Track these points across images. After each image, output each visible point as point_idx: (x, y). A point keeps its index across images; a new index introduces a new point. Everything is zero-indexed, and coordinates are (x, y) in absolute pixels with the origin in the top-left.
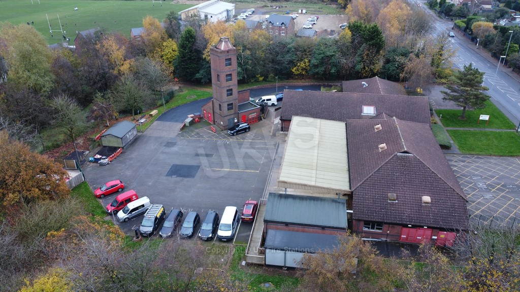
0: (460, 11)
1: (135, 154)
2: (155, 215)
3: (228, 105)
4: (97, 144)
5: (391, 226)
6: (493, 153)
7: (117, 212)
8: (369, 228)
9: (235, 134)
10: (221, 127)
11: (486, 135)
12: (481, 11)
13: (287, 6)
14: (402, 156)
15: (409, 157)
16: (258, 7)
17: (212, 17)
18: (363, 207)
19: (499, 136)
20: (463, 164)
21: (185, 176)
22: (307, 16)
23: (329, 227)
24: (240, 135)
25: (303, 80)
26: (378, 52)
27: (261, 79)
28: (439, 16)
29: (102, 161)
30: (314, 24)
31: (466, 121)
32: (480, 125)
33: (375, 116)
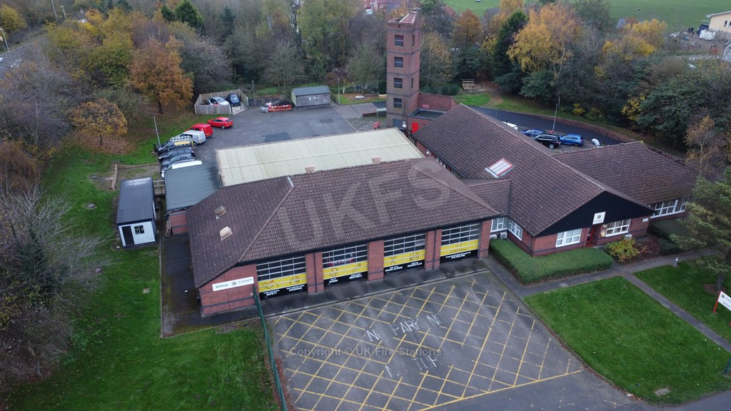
14: (286, 181)
15: (288, 186)
27: (579, 110)
32: (714, 315)
33: (494, 179)
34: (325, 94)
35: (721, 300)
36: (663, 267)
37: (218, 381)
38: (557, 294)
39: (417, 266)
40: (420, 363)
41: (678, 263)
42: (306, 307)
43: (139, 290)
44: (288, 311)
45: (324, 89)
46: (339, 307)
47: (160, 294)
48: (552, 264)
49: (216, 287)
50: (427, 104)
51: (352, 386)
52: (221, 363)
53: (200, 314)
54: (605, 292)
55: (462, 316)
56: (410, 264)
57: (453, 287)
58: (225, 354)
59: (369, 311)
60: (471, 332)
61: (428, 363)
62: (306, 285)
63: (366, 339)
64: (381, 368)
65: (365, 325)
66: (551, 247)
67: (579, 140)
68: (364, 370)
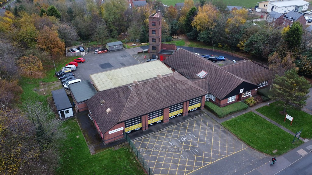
11: (269, 128)
15: (130, 90)
18: (93, 100)
21: (102, 68)
27: (221, 46)
29: (96, 52)
32: (285, 122)
33: (201, 78)
34: (120, 45)
35: (287, 117)
36: (264, 107)
37: (121, 169)
38: (232, 121)
39: (180, 115)
40: (192, 152)
41: (269, 104)
42: (144, 136)
43: (75, 137)
44: (137, 138)
45: (120, 43)
46: (156, 134)
47: (84, 137)
48: (228, 110)
49: (110, 133)
50: (165, 47)
51: (171, 163)
52: (119, 162)
53: (103, 144)
54: (248, 118)
55: (202, 133)
56: (178, 115)
57: (195, 122)
58: (120, 158)
59: (168, 135)
60: (207, 138)
61: (195, 152)
62: (142, 127)
63: (170, 145)
64: (179, 156)
65: (168, 140)
66: (226, 103)
67: (224, 59)
68: (174, 157)
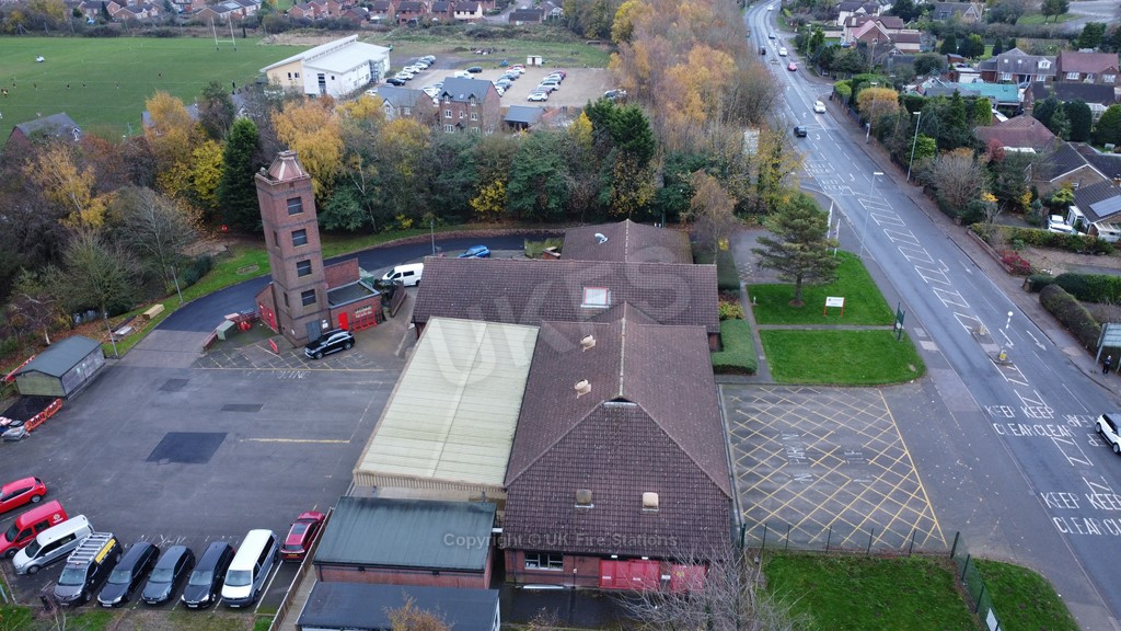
0: (848, 59)
1: (88, 413)
2: (91, 559)
3: (303, 294)
4: (8, 391)
5: (577, 558)
6: (834, 380)
7: (16, 551)
8: (536, 563)
9: (320, 355)
10: (293, 341)
11: (833, 339)
12: (891, 59)
13: (506, 47)
14: (613, 408)
15: (627, 409)
16: (444, 52)
17: (333, 78)
18: (524, 522)
19: (857, 342)
20: (771, 406)
21: (187, 460)
22: (543, 71)
23: (448, 570)
24: (331, 358)
25: (497, 225)
26: (643, 164)
27: (408, 223)
28: (811, 70)
29: (9, 432)
30: (554, 89)
31: (803, 308)
32: (827, 317)
33: (607, 310)
34: (95, 351)
35: (828, 304)
36: (755, 310)
38: (776, 365)
51: (877, 507)
54: (781, 345)
55: (790, 420)
57: (739, 411)
60: (817, 423)
63: (807, 483)
64: (856, 484)
65: (785, 478)
68: (857, 494)
